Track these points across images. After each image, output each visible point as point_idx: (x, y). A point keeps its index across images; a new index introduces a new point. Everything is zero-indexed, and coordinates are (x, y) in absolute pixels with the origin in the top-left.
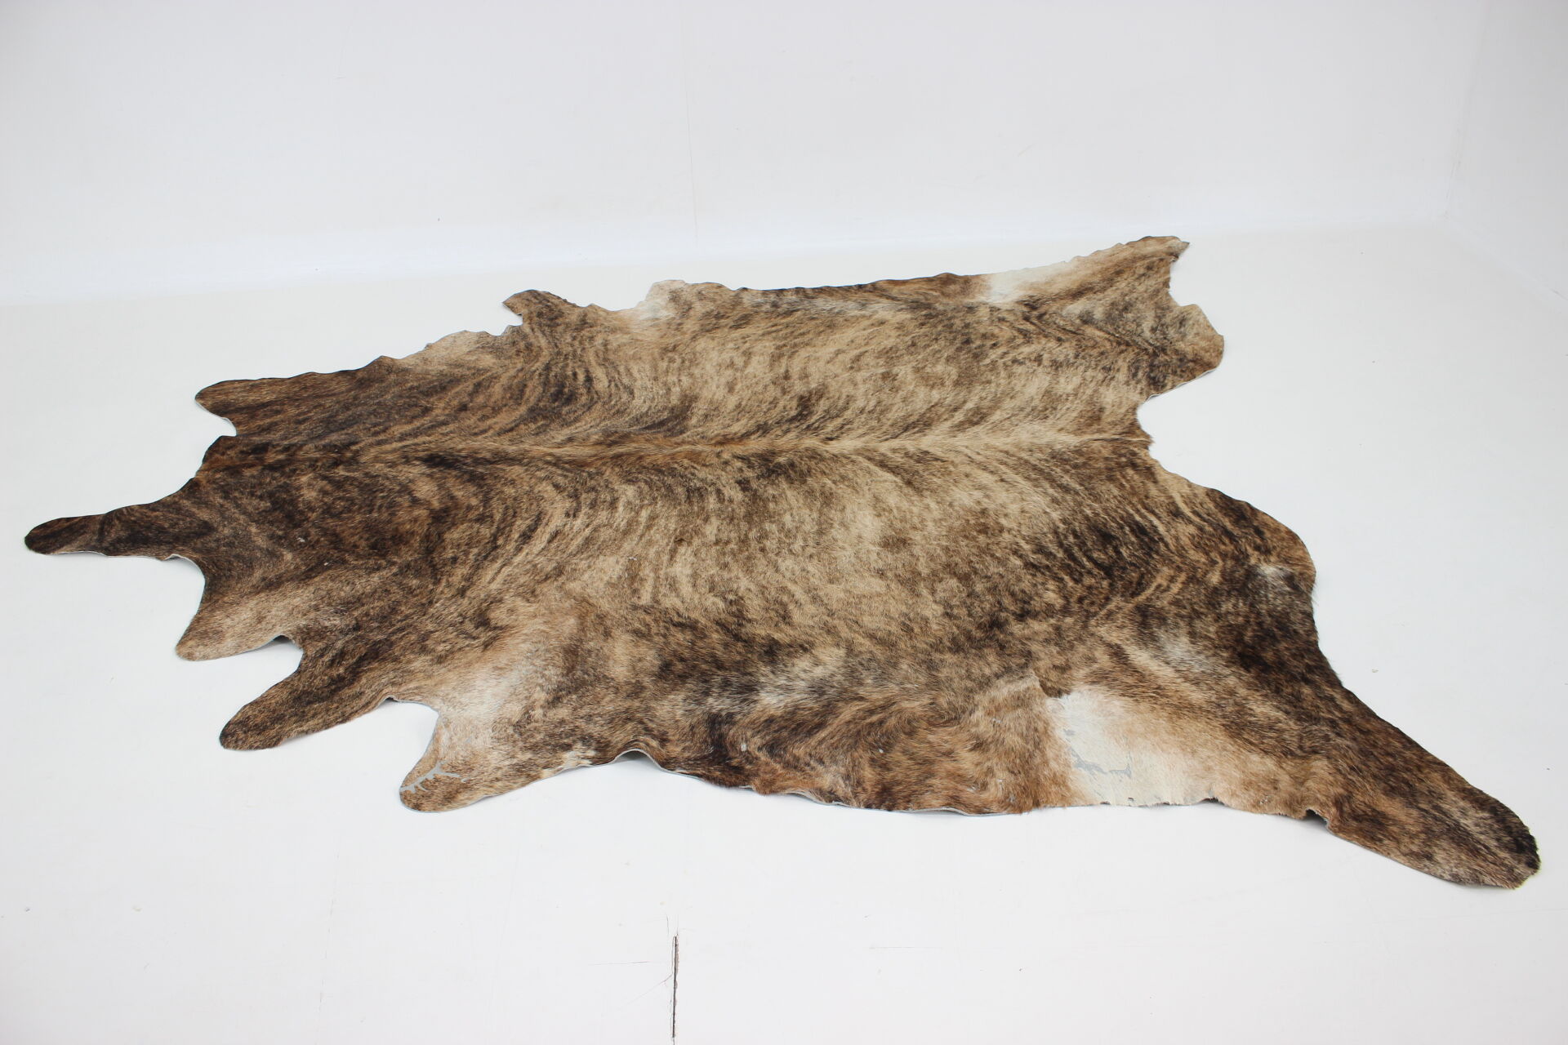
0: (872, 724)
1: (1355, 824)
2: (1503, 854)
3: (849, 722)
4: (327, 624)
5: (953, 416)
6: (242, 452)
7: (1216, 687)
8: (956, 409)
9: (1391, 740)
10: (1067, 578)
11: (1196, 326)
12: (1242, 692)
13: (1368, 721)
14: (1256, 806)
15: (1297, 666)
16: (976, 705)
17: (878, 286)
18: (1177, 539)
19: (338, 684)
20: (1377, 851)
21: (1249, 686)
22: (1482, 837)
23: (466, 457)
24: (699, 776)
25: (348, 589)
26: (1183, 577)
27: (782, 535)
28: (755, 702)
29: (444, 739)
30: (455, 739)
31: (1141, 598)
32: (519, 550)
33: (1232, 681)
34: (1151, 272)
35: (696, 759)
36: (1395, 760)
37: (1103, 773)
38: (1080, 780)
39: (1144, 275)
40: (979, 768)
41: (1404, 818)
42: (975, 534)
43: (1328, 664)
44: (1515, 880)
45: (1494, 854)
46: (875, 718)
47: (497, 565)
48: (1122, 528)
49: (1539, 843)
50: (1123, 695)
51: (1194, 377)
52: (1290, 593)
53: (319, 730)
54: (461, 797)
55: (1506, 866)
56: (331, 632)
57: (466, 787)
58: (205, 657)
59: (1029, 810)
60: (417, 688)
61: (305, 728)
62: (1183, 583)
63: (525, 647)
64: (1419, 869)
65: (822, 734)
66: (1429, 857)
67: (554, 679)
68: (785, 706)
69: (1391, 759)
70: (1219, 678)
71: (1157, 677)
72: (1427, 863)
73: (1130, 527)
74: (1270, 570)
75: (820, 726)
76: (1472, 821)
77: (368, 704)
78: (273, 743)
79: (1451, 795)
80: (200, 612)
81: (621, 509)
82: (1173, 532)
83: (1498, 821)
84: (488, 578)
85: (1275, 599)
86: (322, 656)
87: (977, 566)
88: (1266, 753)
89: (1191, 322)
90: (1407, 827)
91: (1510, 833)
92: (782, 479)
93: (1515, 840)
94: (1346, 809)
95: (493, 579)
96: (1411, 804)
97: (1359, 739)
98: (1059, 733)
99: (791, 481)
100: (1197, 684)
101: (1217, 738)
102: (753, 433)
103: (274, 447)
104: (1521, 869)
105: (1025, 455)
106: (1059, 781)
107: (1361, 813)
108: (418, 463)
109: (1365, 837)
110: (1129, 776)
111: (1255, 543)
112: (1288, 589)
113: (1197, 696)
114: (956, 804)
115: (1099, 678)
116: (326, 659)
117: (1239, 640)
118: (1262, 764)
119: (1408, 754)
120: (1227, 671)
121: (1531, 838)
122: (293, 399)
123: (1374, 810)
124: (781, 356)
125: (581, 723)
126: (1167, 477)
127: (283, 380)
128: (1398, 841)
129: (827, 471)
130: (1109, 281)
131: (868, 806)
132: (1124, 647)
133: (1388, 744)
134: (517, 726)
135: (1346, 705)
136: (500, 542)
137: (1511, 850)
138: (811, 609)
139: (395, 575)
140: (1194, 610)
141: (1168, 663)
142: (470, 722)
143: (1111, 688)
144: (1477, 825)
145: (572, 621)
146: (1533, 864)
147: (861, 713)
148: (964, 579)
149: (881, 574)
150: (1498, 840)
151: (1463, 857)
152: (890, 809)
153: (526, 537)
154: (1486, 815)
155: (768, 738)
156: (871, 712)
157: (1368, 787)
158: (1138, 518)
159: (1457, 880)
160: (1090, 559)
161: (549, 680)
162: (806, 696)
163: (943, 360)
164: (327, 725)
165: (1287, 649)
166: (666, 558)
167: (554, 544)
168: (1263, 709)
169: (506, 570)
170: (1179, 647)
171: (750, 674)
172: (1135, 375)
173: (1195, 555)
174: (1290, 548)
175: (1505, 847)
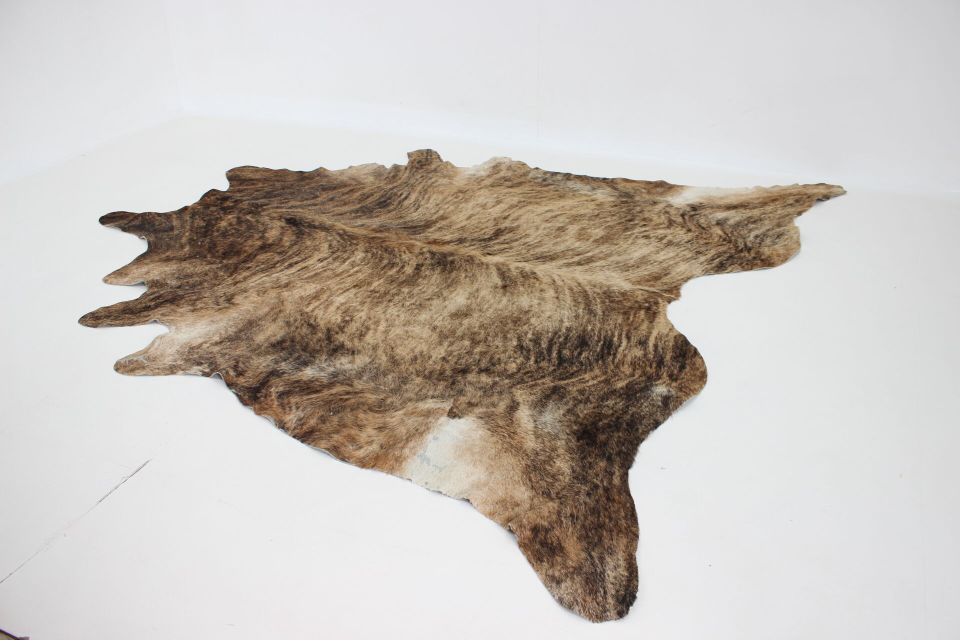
0: (342, 399)
1: (537, 546)
2: (611, 601)
3: (332, 394)
4: (169, 282)
5: (573, 258)
6: (219, 199)
7: (548, 444)
8: (578, 255)
9: (622, 510)
10: (533, 359)
11: (789, 240)
12: (561, 451)
13: (620, 493)
14: (491, 515)
15: (613, 447)
16: (404, 408)
18: (625, 356)
19: (148, 308)
21: (570, 450)
22: (610, 586)
23: (306, 222)
24: (237, 395)
25: (192, 269)
26: (603, 378)
27: (407, 296)
28: (301, 370)
29: (156, 344)
30: (160, 346)
31: (562, 383)
32: (282, 271)
33: (561, 443)
34: (797, 204)
35: (246, 388)
36: (610, 521)
37: (429, 464)
38: (412, 465)
39: (791, 205)
40: (368, 438)
41: (572, 555)
42: (510, 322)
43: (635, 454)
44: (600, 617)
45: (605, 598)
46: (346, 397)
47: (264, 275)
48: (599, 341)
49: (636, 603)
50: (489, 429)
51: (751, 269)
52: (659, 407)
53: (118, 326)
54: (137, 371)
55: (604, 606)
56: (167, 286)
57: (144, 368)
58: (111, 283)
59: (368, 468)
60: (172, 320)
61: (112, 323)
62: (599, 382)
63: (235, 315)
64: (546, 586)
65: (314, 396)
66: (559, 582)
67: (230, 333)
68: (313, 377)
69: (607, 521)
70: (556, 437)
71: (520, 427)
72: (554, 585)
73: (604, 342)
74: (661, 389)
75: (317, 392)
76: (613, 572)
77: (144, 321)
78: (96, 326)
79: (621, 556)
80: (130, 263)
81: (346, 264)
82: (626, 352)
84: (255, 279)
85: (646, 407)
86: (151, 295)
87: (489, 338)
88: (532, 488)
89: (786, 237)
90: (568, 561)
91: (626, 590)
93: (625, 596)
94: (541, 536)
95: (256, 281)
96: (587, 549)
97: (601, 502)
98: (429, 437)
99: (443, 270)
100: (537, 438)
101: (514, 470)
102: (454, 242)
103: (231, 199)
104: (612, 613)
105: (587, 288)
106: (399, 460)
107: (550, 541)
108: (284, 220)
109: (534, 556)
110: (440, 471)
111: (673, 371)
112: (660, 403)
113: (531, 444)
114: (337, 452)
115: (487, 418)
116: (152, 297)
117: (594, 424)
118: (523, 494)
119: (623, 522)
120: (564, 437)
121: (634, 597)
122: (265, 180)
123: (560, 544)
124: (516, 206)
125: (218, 356)
127: (271, 170)
128: (552, 566)
129: (468, 270)
130: (764, 204)
131: (294, 437)
132: (521, 405)
133: (617, 512)
134: (192, 348)
135: (616, 481)
136: (277, 265)
137: (617, 600)
138: (379, 335)
139: (218, 268)
140: (588, 398)
141: (535, 421)
142: (173, 340)
143: (486, 423)
144: (615, 578)
145: (267, 309)
146: (621, 614)
147: (342, 393)
148: (475, 342)
149: (434, 328)
150: (617, 591)
151: (579, 591)
152: (302, 442)
153: (291, 265)
154: (626, 574)
155: (287, 389)
156: (348, 393)
157: (570, 529)
158: (615, 339)
159: (561, 601)
160: (559, 352)
161: (227, 332)
162: (327, 376)
163: (603, 227)
164: (123, 325)
165: (619, 437)
166: (340, 291)
167: (298, 273)
168: (563, 465)
169: (266, 278)
170: (552, 416)
171: (314, 357)
172: (713, 260)
173: (627, 369)
174: (693, 381)
175: (616, 597)
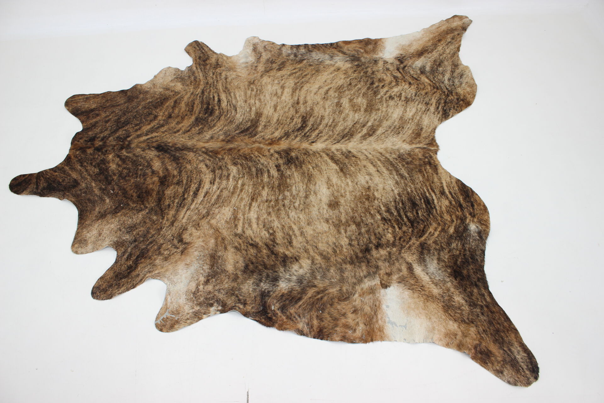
0: (318, 299)
1: (480, 355)
2: (527, 372)
3: (310, 298)
4: (124, 238)
5: (362, 130)
6: (85, 141)
7: (443, 287)
8: (364, 126)
9: (501, 316)
10: (396, 226)
11: (467, 78)
12: (452, 290)
13: (494, 307)
14: (447, 345)
15: (474, 278)
16: (356, 291)
17: (339, 44)
18: (441, 207)
19: (131, 269)
20: (485, 368)
21: (456, 287)
22: (522, 364)
23: (171, 147)
24: (257, 321)
25: (130, 220)
26: (439, 229)
27: (291, 198)
28: (278, 286)
29: (169, 300)
30: (173, 300)
31: (423, 239)
32: (193, 201)
33: (449, 285)
34: (453, 41)
35: (256, 313)
36: (500, 326)
37: (397, 326)
38: (389, 330)
39: (450, 42)
40: (354, 322)
41: (497, 354)
42: (364, 200)
43: (486, 277)
44: (528, 384)
45: (524, 372)
46: (319, 296)
47: (185, 210)
48: (421, 200)
49: (540, 370)
50: (409, 289)
51: (461, 111)
52: (478, 240)
53: (125, 292)
54: (176, 326)
55: (526, 377)
56: (126, 242)
57: (177, 322)
58: (82, 253)
59: (369, 342)
60: (158, 273)
61: (120, 292)
62: (439, 232)
63: (196, 253)
64: (498, 377)
65: (301, 303)
66: (502, 372)
67: (207, 271)
68: (288, 289)
69: (499, 326)
70: (445, 282)
71: (422, 281)
72: (501, 375)
73: (424, 199)
74: (473, 227)
75: (300, 299)
76: (520, 356)
77: (141, 280)
78: (110, 297)
79: (516, 344)
80: (78, 229)
81: (231, 180)
82: (440, 204)
83: (529, 359)
84: (182, 216)
85: (472, 242)
86: (124, 255)
87: (363, 219)
88: (455, 320)
89: (465, 76)
90: (498, 358)
91: (532, 364)
92: (293, 166)
93: (533, 368)
94: (478, 349)
95: (184, 217)
96: (501, 347)
97: (490, 316)
98: (384, 307)
99: (296, 166)
100: (436, 285)
101: (439, 312)
102: (283, 137)
103: (97, 138)
104: (532, 379)
105: (388, 155)
106: (381, 330)
107: (483, 350)
108: (153, 149)
109: (482, 362)
110: (406, 328)
111: (470, 211)
112: (478, 238)
113: (436, 291)
114: (345, 339)
115: (402, 280)
116: (125, 257)
117: (455, 263)
118: (453, 326)
119: (505, 324)
120: (448, 280)
121: (538, 368)
122: (103, 107)
123: (488, 350)
124: (296, 89)
125: (216, 293)
126: (442, 171)
127: (98, 95)
128: (493, 364)
129: (311, 161)
130: (435, 45)
131: (314, 338)
132: (413, 264)
133: (499, 318)
134: (194, 293)
135: (488, 299)
136: (186, 196)
137: (530, 371)
138: (300, 239)
139: (147, 213)
140: (441, 246)
141: (427, 274)
142: (178, 292)
143: (405, 285)
144: (522, 358)
145: (213, 241)
146: (536, 378)
147: (315, 294)
148: (358, 225)
149: (327, 221)
150: (527, 366)
151: (513, 374)
152: (322, 339)
153: (196, 194)
154: (526, 355)
155: (281, 304)
156: (318, 293)
157: (488, 339)
158: (428, 195)
159: (509, 382)
160: (407, 216)
161: (205, 271)
162: (296, 284)
163: (361, 95)
164: (128, 290)
165: (472, 269)
166: (247, 208)
167: (206, 199)
168: (459, 299)
169: (188, 213)
170: (433, 266)
171: (276, 272)
172: (438, 108)
173: (447, 217)
174: (482, 214)
175: (528, 369)
